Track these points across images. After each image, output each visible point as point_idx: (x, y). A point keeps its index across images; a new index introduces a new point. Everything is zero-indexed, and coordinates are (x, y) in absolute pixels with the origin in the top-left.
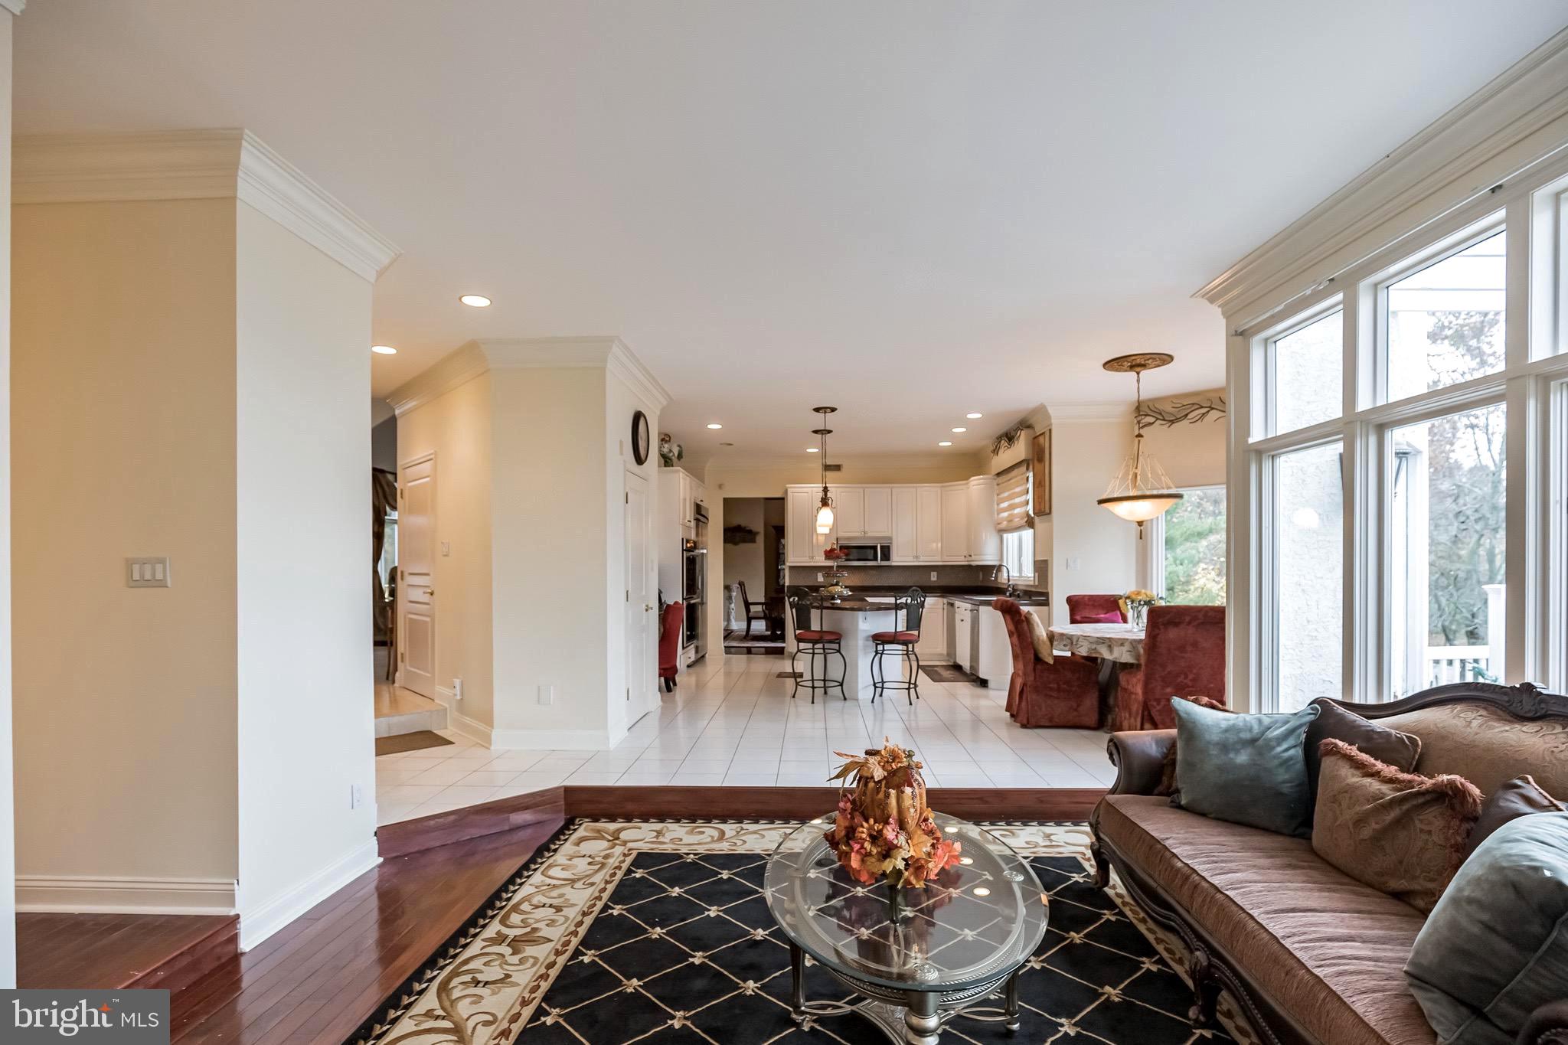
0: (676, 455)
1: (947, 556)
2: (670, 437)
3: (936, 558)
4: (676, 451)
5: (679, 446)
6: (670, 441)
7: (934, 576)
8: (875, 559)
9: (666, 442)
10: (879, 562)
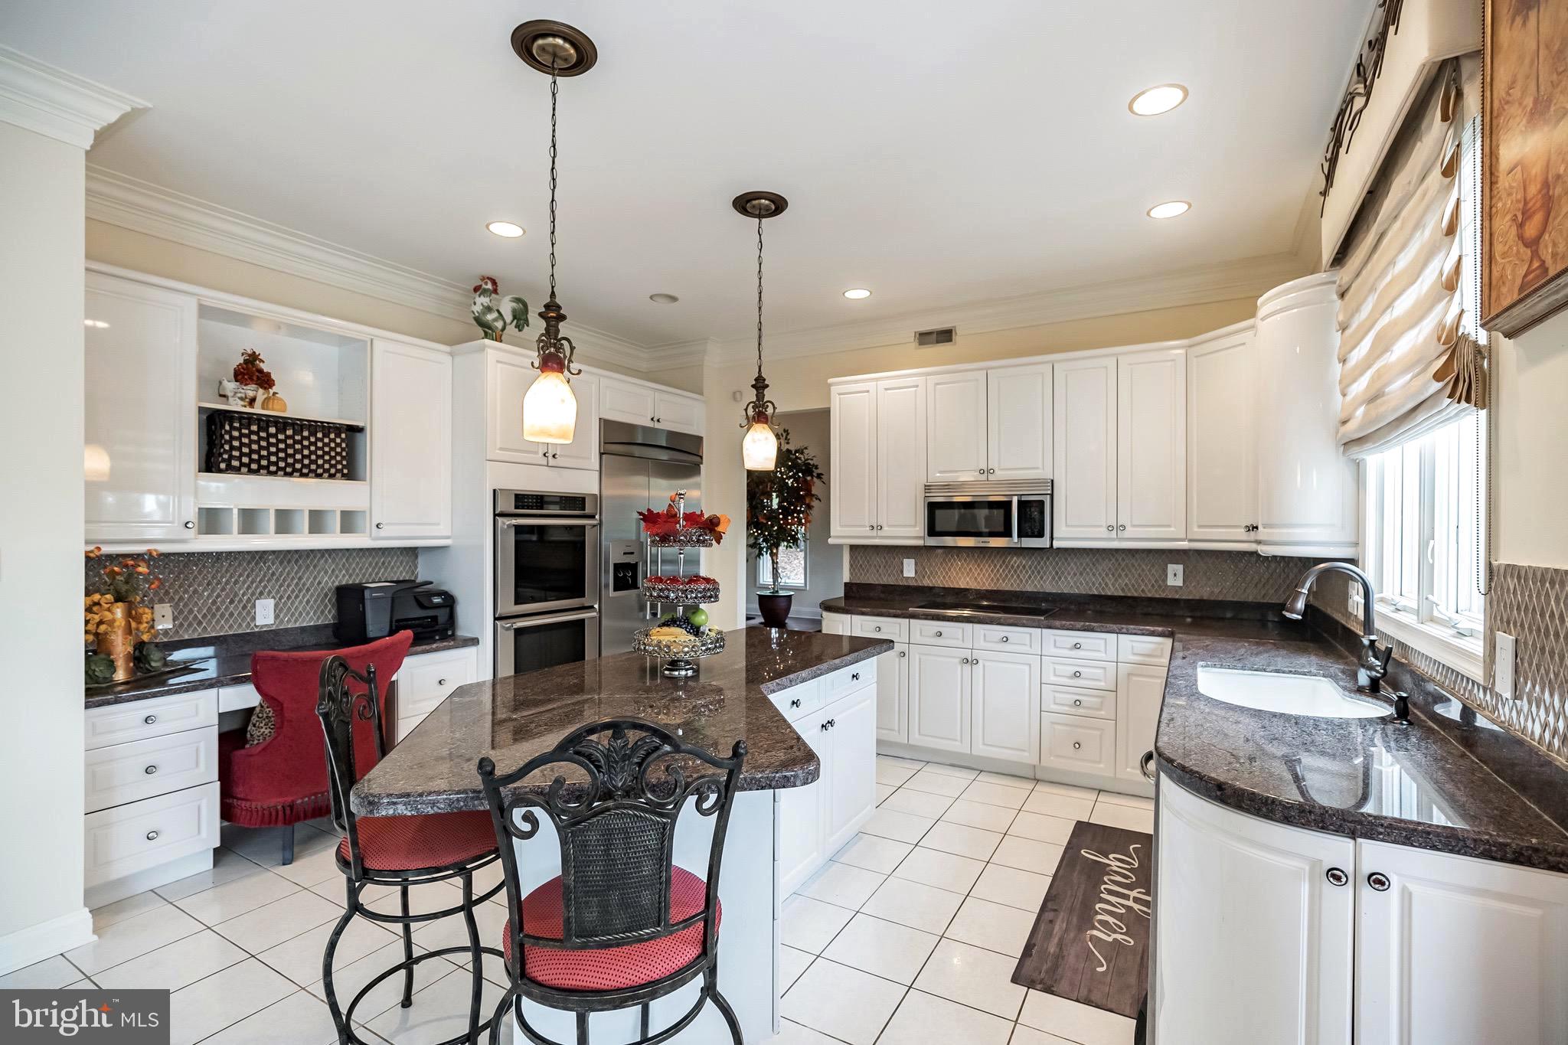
0: (508, 318)
1: (1200, 527)
2: (494, 283)
3: (1171, 532)
4: (507, 307)
5: (518, 300)
6: (495, 291)
7: (1175, 576)
8: (1007, 533)
9: (485, 292)
10: (1014, 540)
